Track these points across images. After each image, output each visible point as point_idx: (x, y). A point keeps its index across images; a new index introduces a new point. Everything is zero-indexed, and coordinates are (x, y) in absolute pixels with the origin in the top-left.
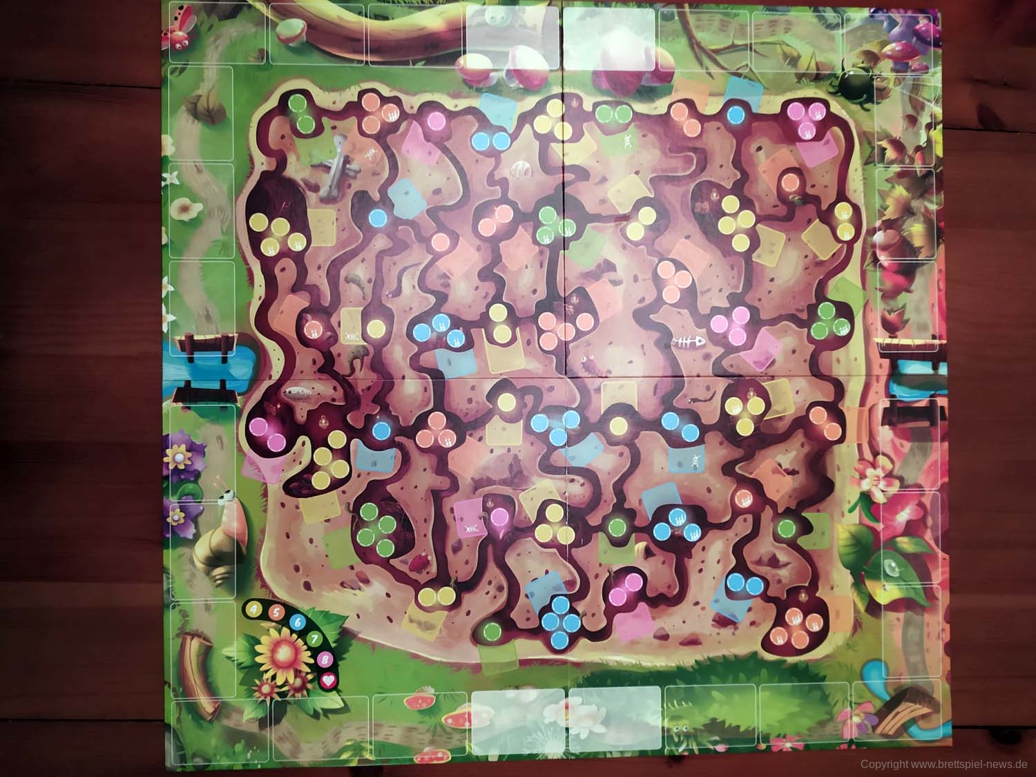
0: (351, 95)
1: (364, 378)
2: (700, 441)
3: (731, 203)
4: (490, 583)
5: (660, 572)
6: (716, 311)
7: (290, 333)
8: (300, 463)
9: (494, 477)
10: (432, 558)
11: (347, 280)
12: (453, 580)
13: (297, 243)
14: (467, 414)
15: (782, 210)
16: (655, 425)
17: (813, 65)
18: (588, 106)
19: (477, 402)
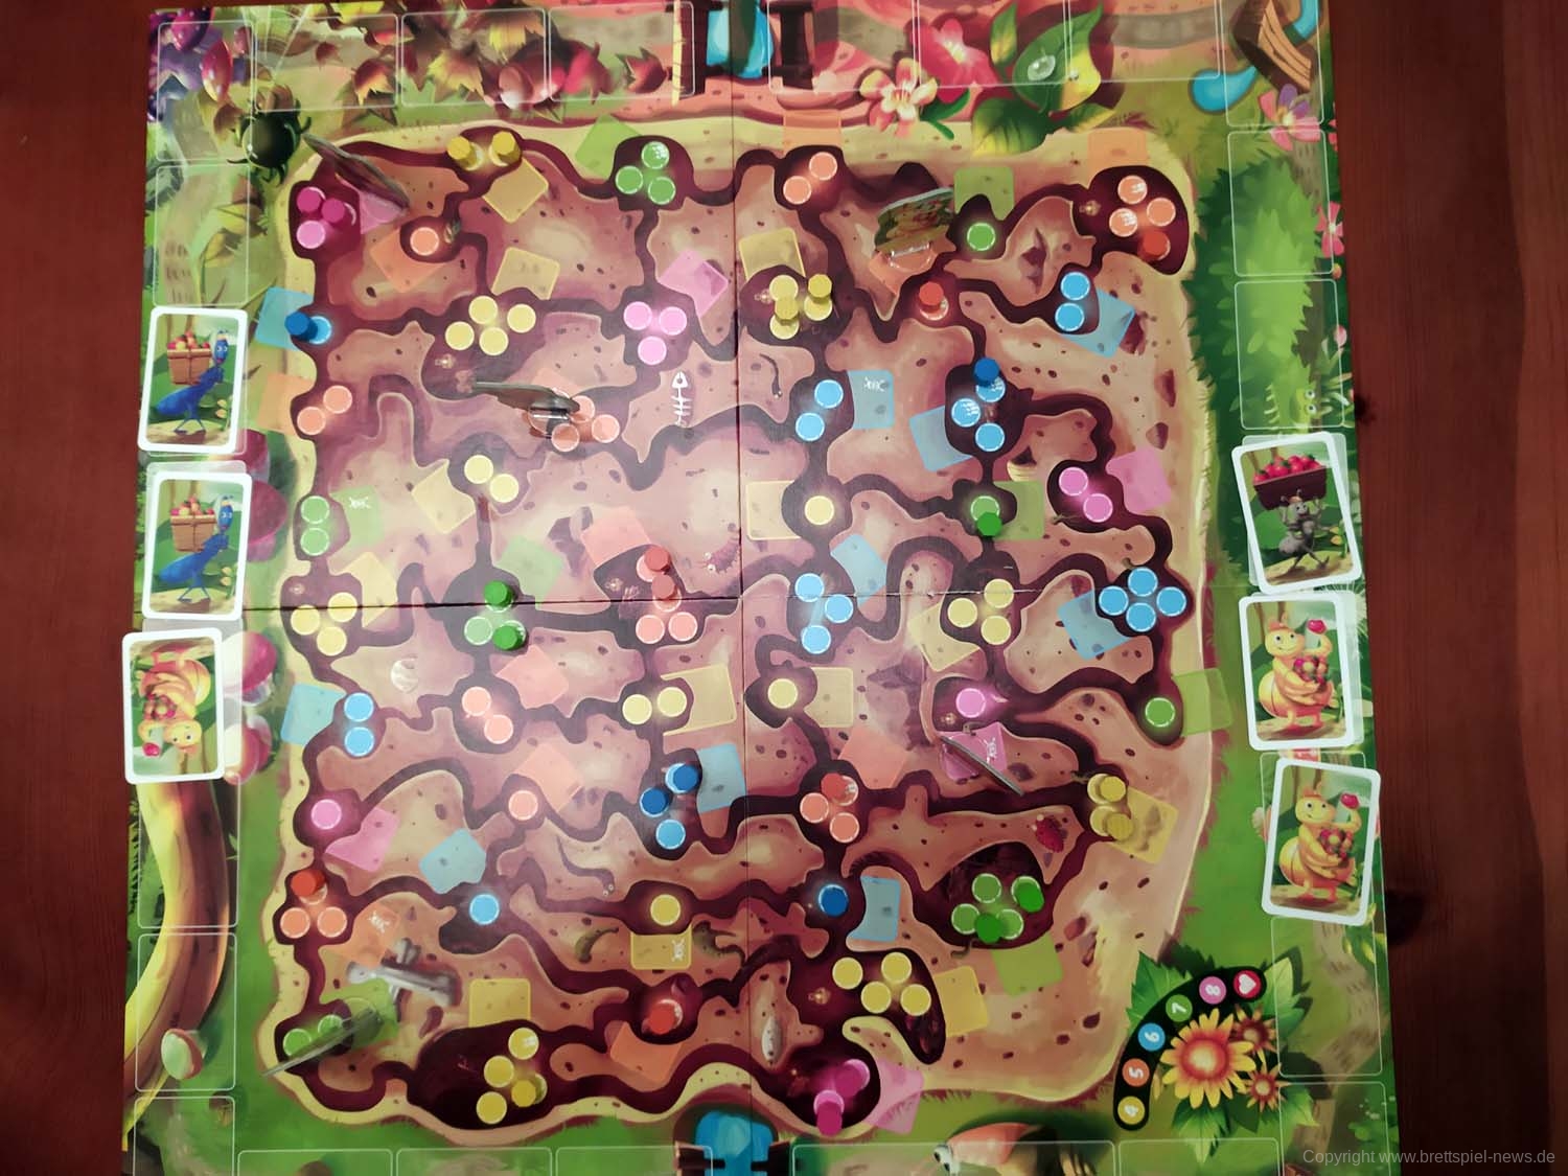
0: (284, 955)
1: (746, 930)
2: (842, 377)
3: (458, 336)
4: (1079, 718)
5: (1055, 440)
6: (631, 357)
7: (673, 1053)
8: (888, 1035)
9: (906, 712)
10: (1040, 814)
11: (586, 958)
12: (1077, 779)
13: (525, 1043)
14: (802, 759)
15: (469, 254)
16: (816, 451)
17: (237, 209)
18: (303, 568)
19: (784, 742)
